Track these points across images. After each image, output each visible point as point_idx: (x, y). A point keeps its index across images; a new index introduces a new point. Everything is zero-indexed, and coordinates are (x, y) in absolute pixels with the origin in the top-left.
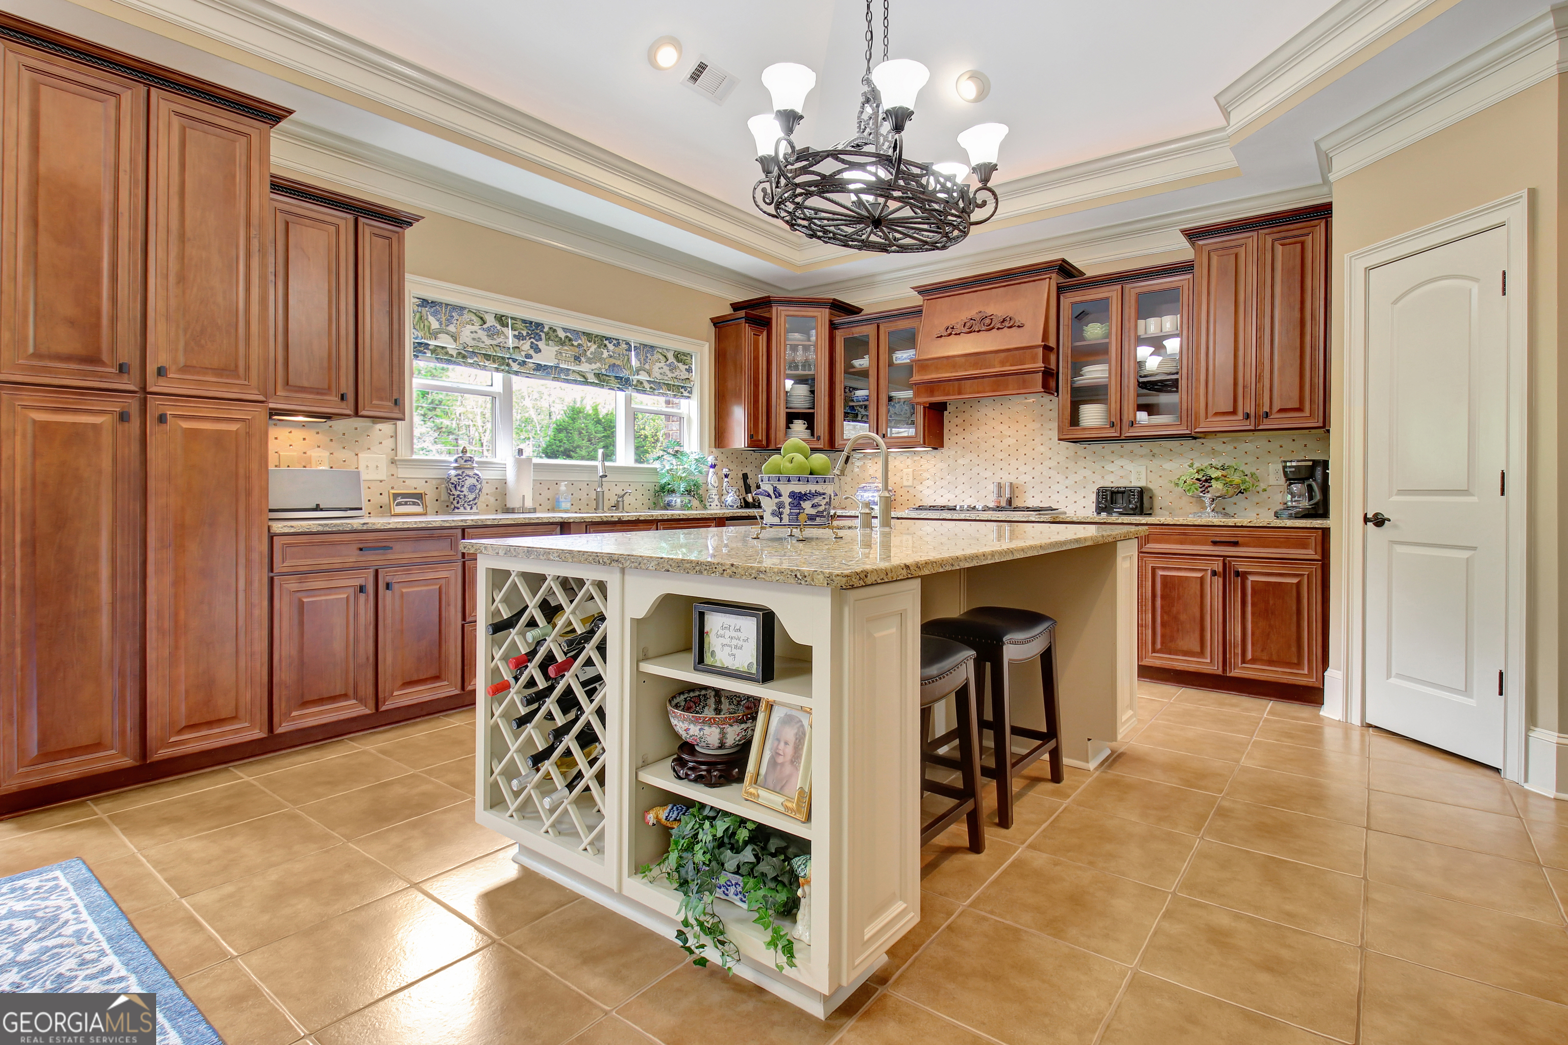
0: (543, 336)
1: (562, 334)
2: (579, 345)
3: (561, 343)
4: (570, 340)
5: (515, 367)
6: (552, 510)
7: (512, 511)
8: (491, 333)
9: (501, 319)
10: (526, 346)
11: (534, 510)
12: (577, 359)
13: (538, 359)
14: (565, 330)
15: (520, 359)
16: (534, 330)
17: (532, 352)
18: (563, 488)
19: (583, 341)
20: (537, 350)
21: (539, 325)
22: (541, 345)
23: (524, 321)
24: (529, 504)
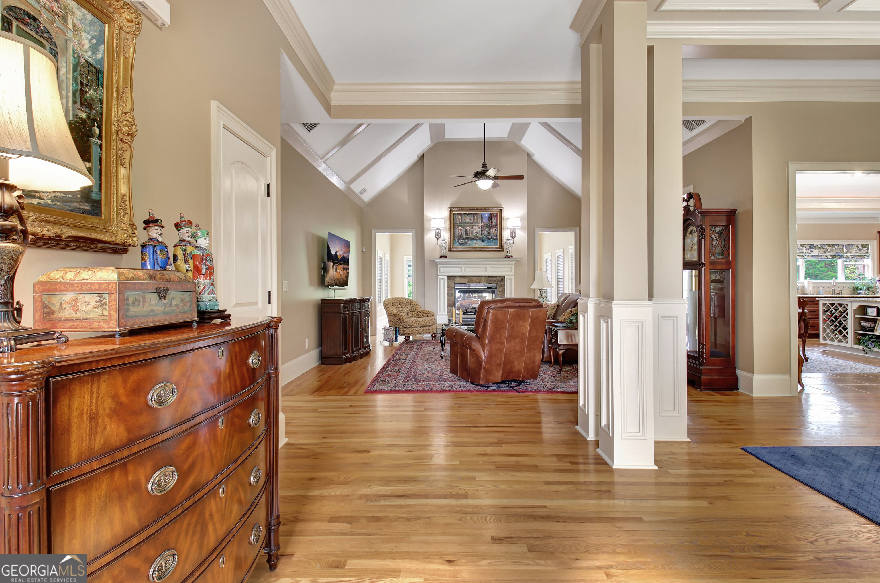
0: (814, 247)
1: (820, 246)
2: (825, 248)
3: (820, 248)
4: (822, 247)
5: (806, 257)
6: (818, 294)
7: (807, 294)
8: (799, 249)
9: (802, 245)
10: (809, 251)
11: (813, 294)
12: (825, 252)
13: (812, 254)
14: (821, 245)
15: (807, 255)
16: (811, 246)
17: (811, 252)
18: (821, 288)
19: (827, 247)
20: (812, 252)
21: (813, 245)
22: (813, 250)
23: (808, 245)
24: (812, 293)
